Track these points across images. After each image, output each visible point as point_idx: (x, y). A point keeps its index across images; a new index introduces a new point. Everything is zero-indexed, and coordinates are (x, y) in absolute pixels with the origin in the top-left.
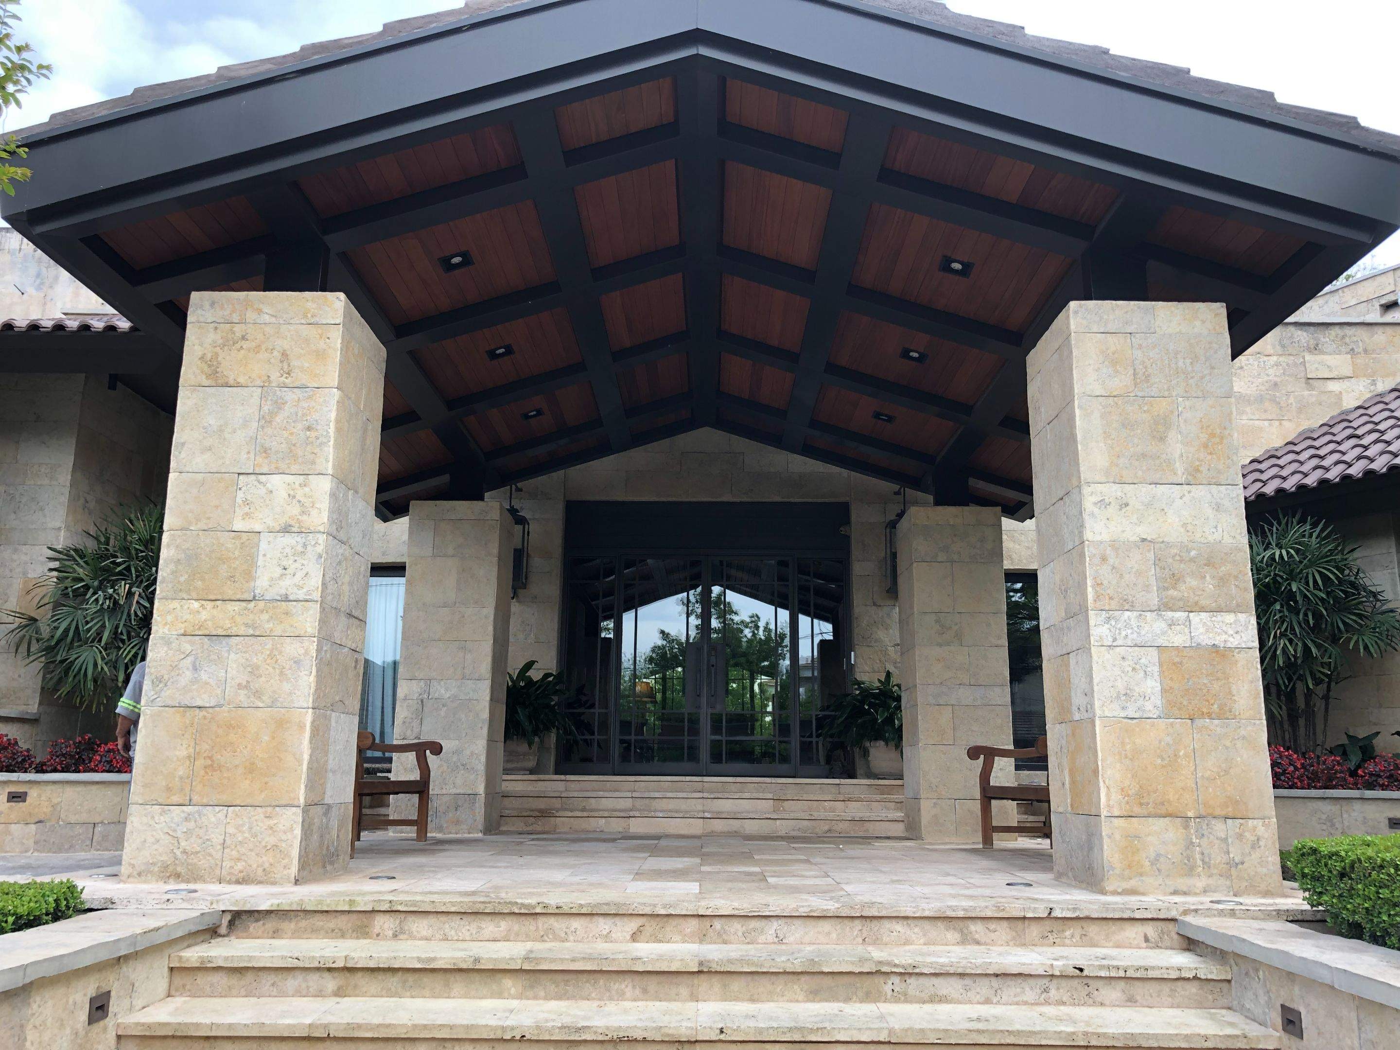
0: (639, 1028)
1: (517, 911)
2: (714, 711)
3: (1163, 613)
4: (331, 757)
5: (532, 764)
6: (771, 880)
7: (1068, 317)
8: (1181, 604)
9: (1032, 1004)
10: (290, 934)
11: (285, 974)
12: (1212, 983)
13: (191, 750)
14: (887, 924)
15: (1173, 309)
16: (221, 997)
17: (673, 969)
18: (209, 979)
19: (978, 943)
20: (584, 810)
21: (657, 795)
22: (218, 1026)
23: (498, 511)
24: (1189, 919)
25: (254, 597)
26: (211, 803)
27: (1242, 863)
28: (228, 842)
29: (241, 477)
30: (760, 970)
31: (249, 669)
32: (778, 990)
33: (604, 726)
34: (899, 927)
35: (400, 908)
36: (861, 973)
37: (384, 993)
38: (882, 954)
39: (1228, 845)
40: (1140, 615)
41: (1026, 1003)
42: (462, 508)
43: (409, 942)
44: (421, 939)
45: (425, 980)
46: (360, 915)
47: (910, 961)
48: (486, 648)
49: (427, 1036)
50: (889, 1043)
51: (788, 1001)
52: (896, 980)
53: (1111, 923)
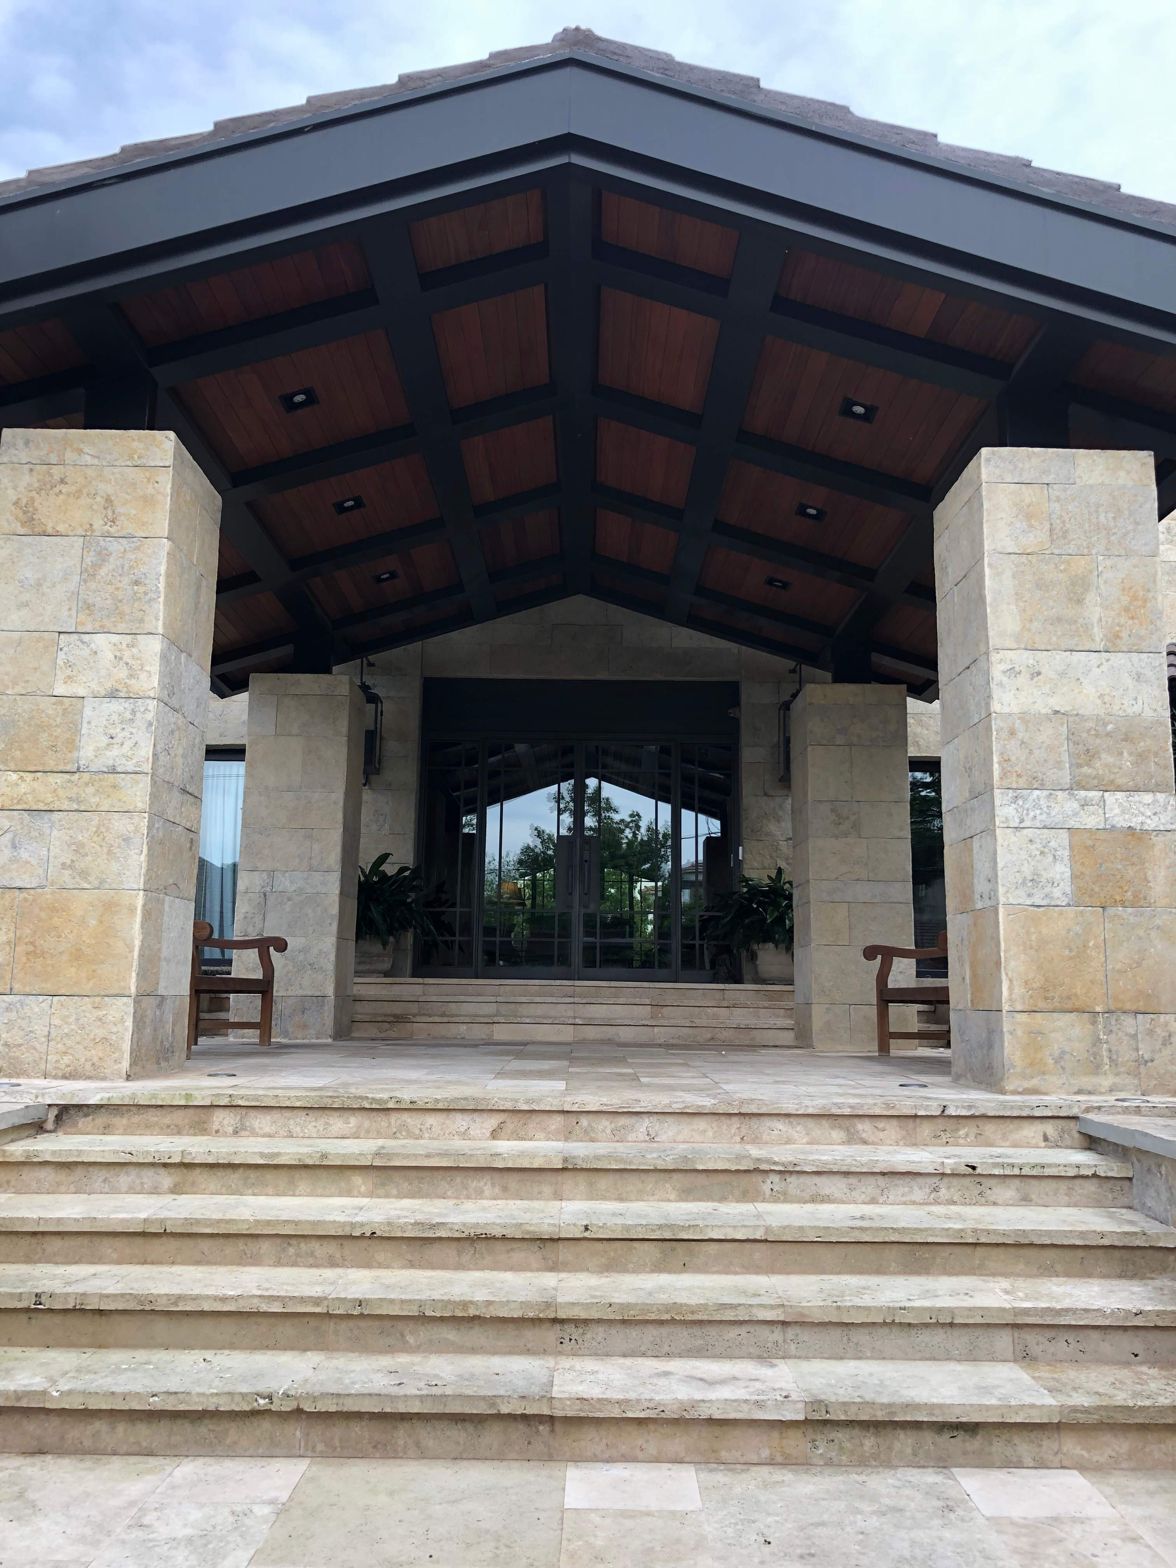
0: (498, 1225)
1: (367, 1106)
2: (589, 911)
3: (1076, 792)
4: (165, 945)
5: (386, 966)
6: (643, 1080)
7: (979, 465)
8: (1095, 782)
9: (921, 1204)
10: (121, 1131)
11: (117, 1169)
12: (1112, 1182)
13: (12, 935)
14: (768, 1123)
15: (1095, 458)
16: (49, 1193)
17: (536, 1166)
18: (36, 1174)
19: (865, 1142)
20: (443, 1015)
21: (524, 999)
22: (46, 1220)
23: (348, 686)
24: (1090, 1116)
25: (78, 769)
26: (34, 992)
27: (1152, 1061)
28: (53, 1034)
29: (62, 636)
30: (629, 1167)
31: (74, 847)
32: (649, 1188)
33: (467, 928)
34: (779, 1125)
35: (241, 1103)
36: (738, 1171)
37: (224, 1190)
38: (761, 1152)
39: (1137, 1042)
40: (1051, 794)
41: (914, 1203)
42: (307, 681)
43: (252, 1139)
44: (263, 1136)
45: (268, 1176)
46: (198, 1110)
47: (790, 1159)
48: (335, 837)
49: (270, 1233)
50: (766, 1241)
51: (658, 1200)
52: (776, 1178)
53: (1008, 1121)
